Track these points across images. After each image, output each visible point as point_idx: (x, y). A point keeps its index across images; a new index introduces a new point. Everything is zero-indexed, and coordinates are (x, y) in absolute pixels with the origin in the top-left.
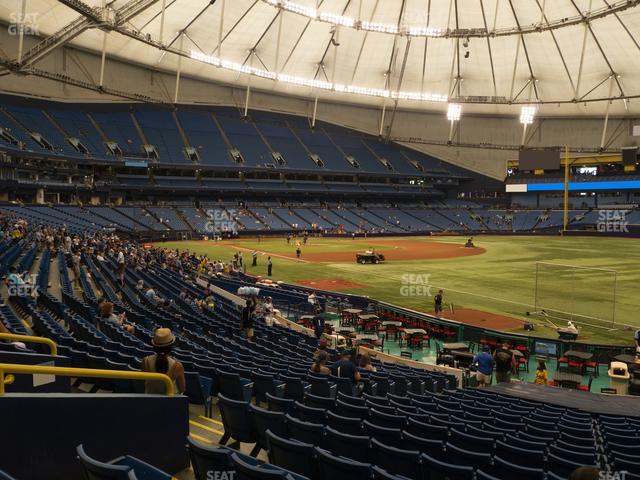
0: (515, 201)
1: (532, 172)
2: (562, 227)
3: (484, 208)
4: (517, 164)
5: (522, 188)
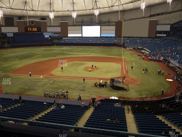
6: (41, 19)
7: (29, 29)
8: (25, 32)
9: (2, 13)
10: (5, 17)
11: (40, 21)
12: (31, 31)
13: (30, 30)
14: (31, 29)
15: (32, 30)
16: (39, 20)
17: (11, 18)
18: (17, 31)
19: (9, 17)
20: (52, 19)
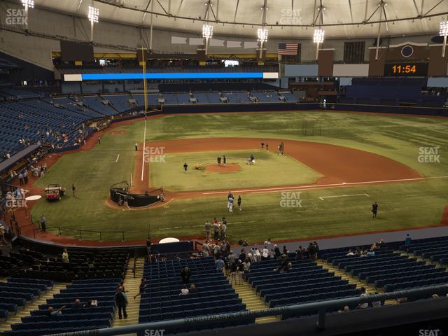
0: (65, 90)
1: (73, 63)
2: (143, 108)
3: (47, 96)
4: (59, 55)
5: (77, 78)
6: (432, 40)
7: (395, 67)
8: (385, 75)
9: (323, 35)
10: (347, 43)
11: (428, 46)
12: (401, 74)
13: (397, 70)
14: (401, 67)
15: (402, 70)
16: (426, 44)
17: (359, 43)
18: (366, 74)
19: (355, 41)
20: (445, 38)
